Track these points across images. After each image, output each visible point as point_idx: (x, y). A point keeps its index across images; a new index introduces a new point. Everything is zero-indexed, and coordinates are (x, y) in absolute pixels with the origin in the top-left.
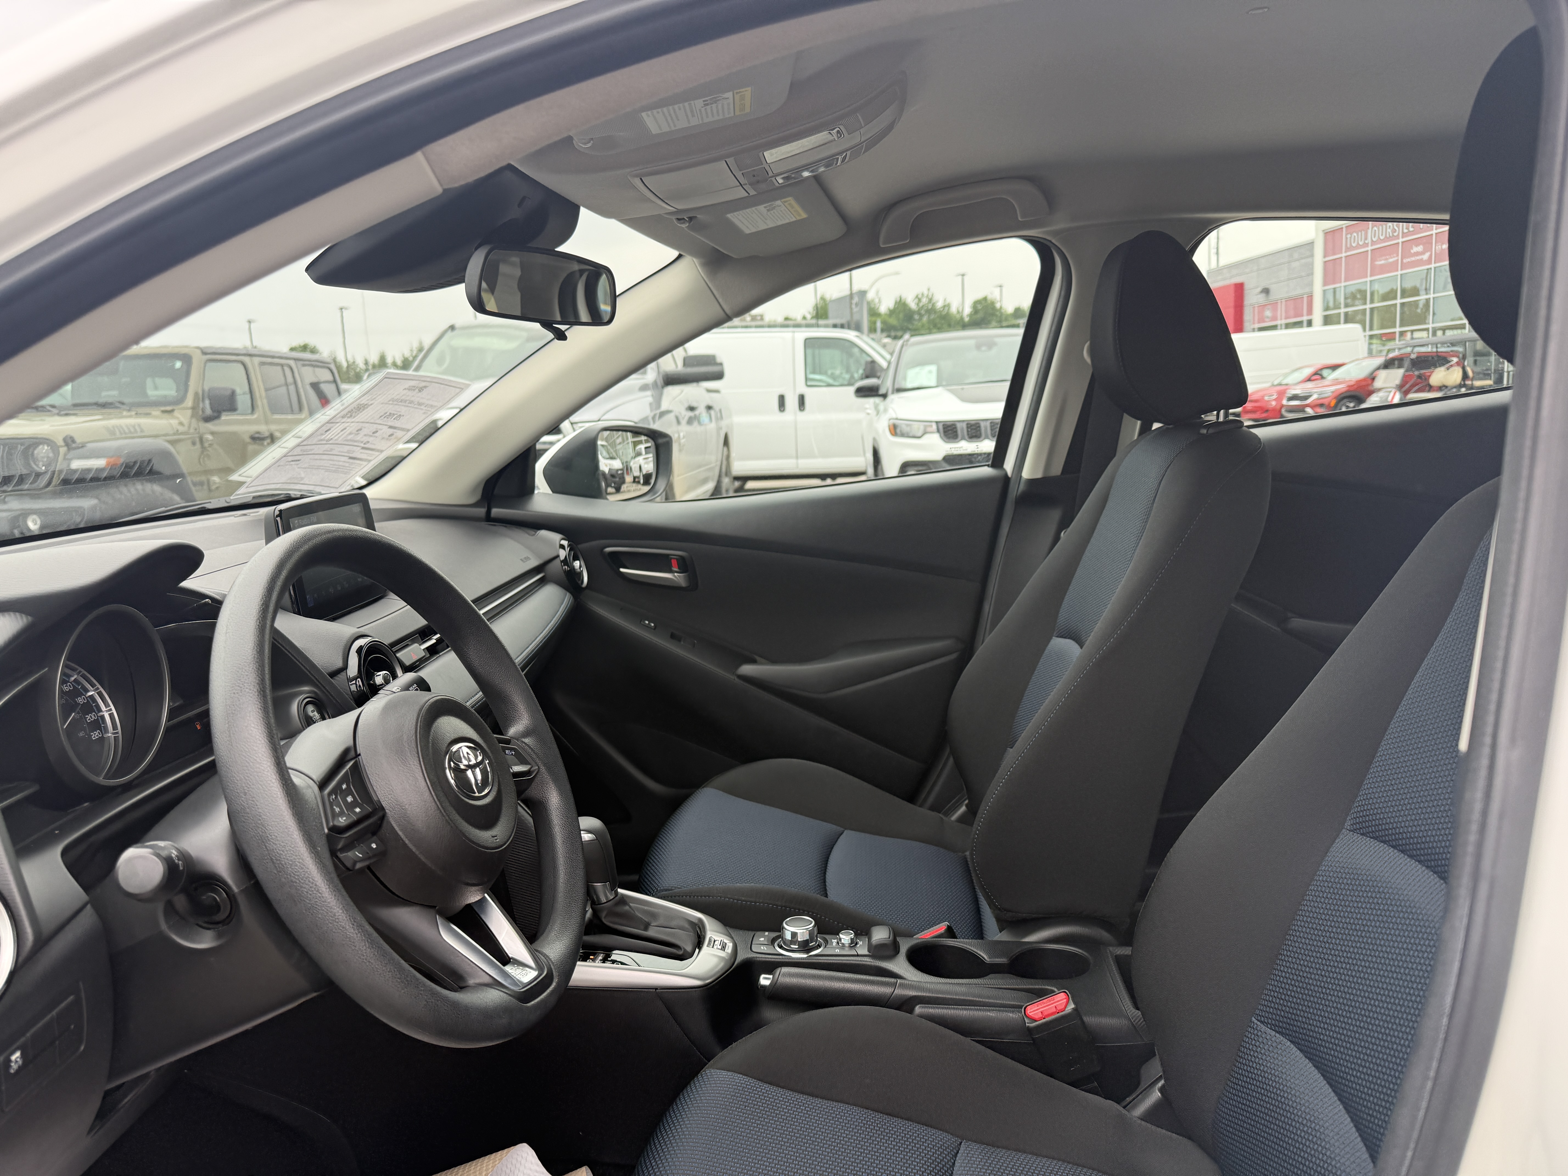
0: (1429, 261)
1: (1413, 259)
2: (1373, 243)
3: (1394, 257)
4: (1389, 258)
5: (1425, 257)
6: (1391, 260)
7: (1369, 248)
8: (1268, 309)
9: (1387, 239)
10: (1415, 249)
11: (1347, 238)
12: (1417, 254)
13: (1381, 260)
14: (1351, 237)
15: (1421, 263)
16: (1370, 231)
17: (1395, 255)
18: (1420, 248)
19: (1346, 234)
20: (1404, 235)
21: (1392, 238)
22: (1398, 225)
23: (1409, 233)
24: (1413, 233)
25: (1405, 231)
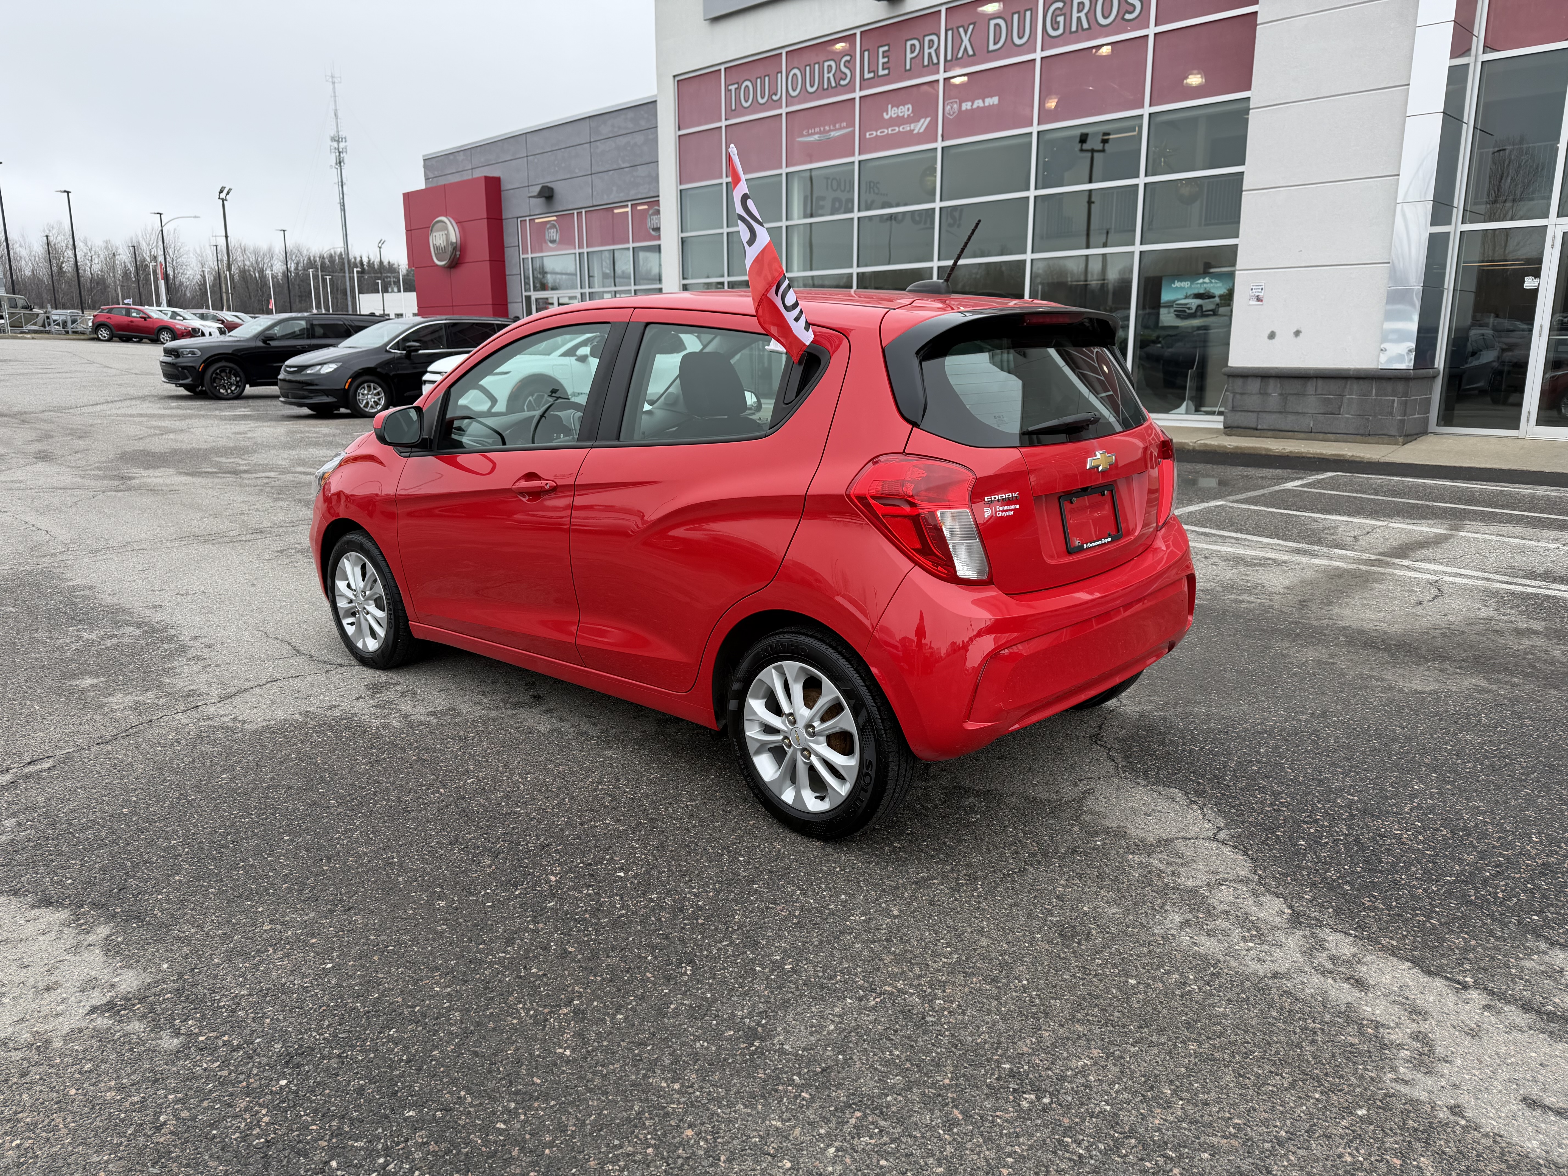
0: (930, 135)
2: (790, 100)
7: (783, 111)
8: (554, 226)
9: (822, 93)
10: (892, 112)
11: (728, 91)
12: (899, 121)
14: (738, 89)
15: (910, 138)
16: (781, 77)
17: (844, 124)
18: (905, 110)
19: (726, 86)
20: (865, 83)
21: (838, 88)
22: (850, 65)
23: (878, 80)
24: (886, 79)
25: (866, 75)
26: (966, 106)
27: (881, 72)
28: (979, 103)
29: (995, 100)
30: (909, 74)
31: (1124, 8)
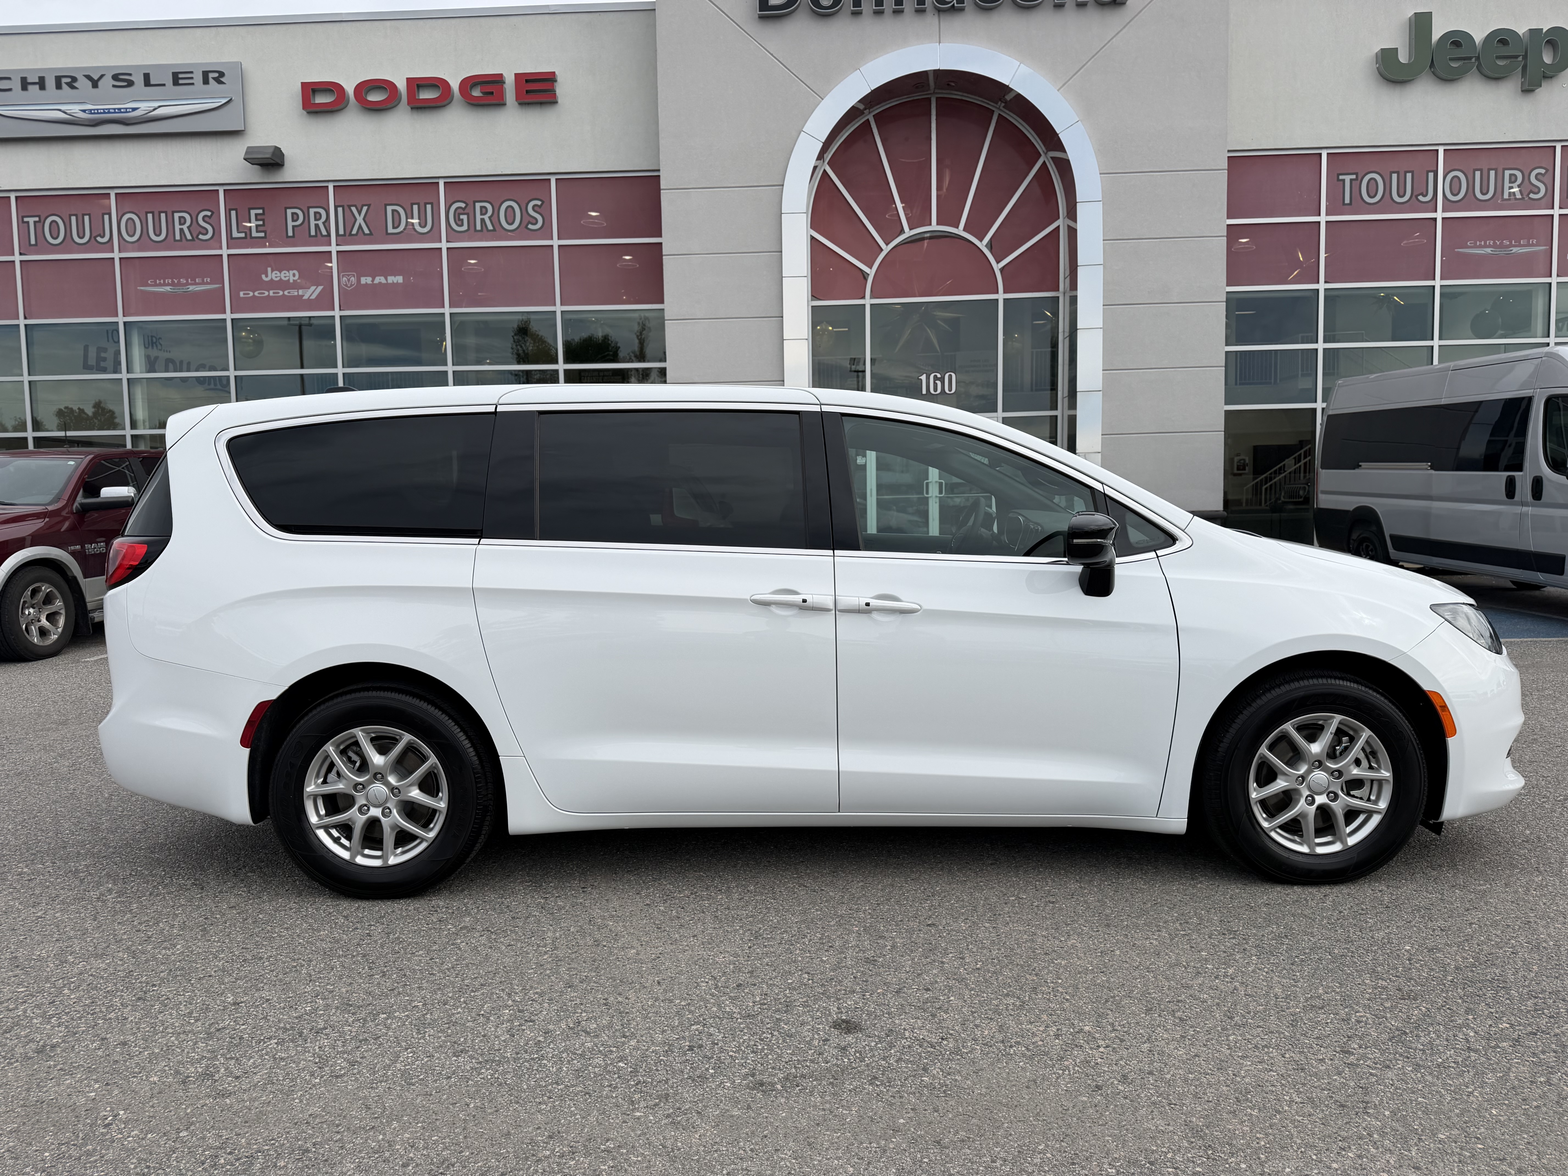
0: (324, 302)
1: (271, 293)
2: (125, 245)
3: (203, 283)
4: (187, 284)
5: (312, 292)
7: (115, 255)
10: (273, 275)
11: (22, 221)
12: (283, 285)
13: (156, 285)
14: (39, 222)
15: (298, 303)
16: (108, 219)
17: (207, 280)
18: (291, 276)
19: (20, 216)
20: (234, 242)
21: (195, 242)
22: (212, 220)
23: (250, 241)
24: (263, 242)
25: (235, 234)
27: (255, 234)
30: (291, 241)
31: (526, 219)
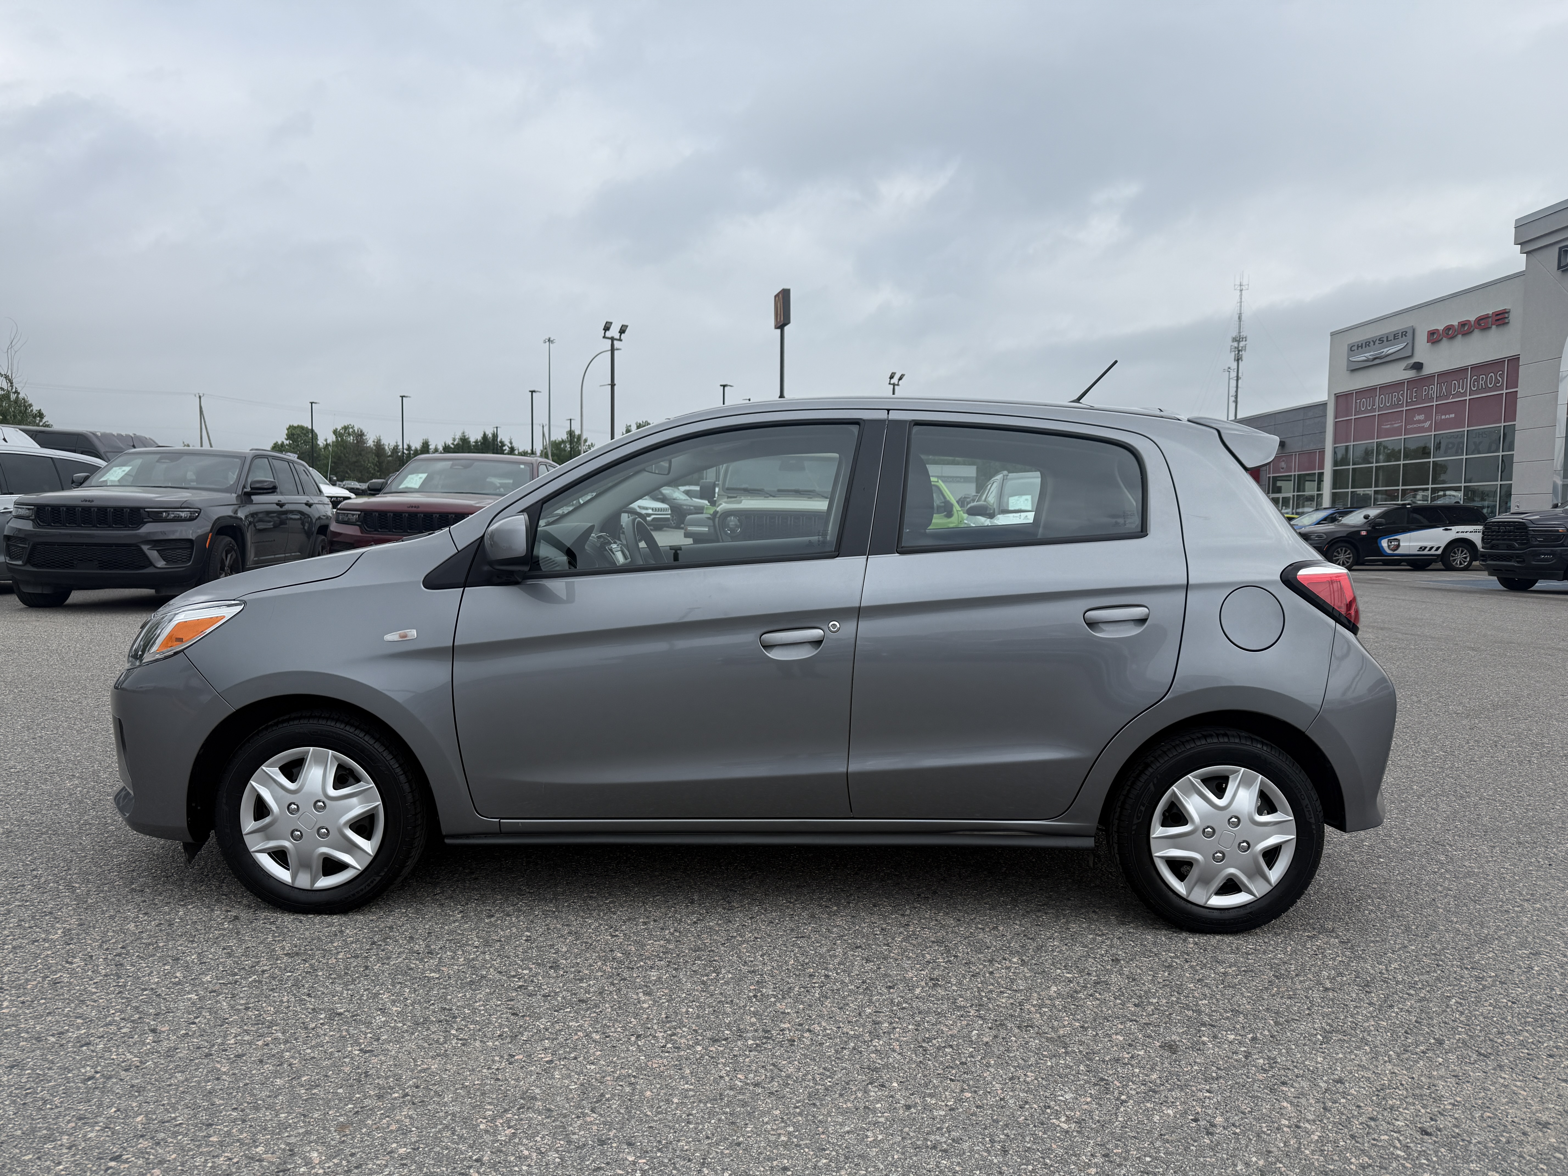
0: (1429, 429)
1: (1416, 426)
2: (1380, 409)
4: (1394, 424)
5: (1427, 425)
6: (1396, 425)
7: (1377, 413)
8: (1283, 461)
9: (1393, 406)
10: (1417, 418)
11: (1356, 402)
12: (1419, 422)
13: (1385, 425)
14: (1360, 402)
15: (1423, 430)
16: (1377, 398)
17: (1399, 422)
18: (1422, 417)
19: (1356, 400)
20: (1408, 404)
21: (1397, 405)
22: (1402, 395)
23: (1413, 403)
24: (1416, 403)
25: (1409, 401)
26: (1443, 417)
27: (1414, 400)
28: (1447, 416)
29: (1453, 416)
30: (1423, 402)
31: (1497, 381)
